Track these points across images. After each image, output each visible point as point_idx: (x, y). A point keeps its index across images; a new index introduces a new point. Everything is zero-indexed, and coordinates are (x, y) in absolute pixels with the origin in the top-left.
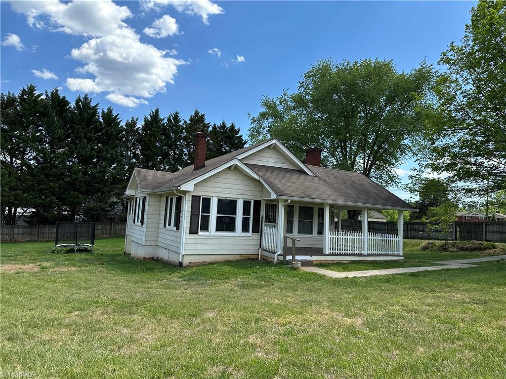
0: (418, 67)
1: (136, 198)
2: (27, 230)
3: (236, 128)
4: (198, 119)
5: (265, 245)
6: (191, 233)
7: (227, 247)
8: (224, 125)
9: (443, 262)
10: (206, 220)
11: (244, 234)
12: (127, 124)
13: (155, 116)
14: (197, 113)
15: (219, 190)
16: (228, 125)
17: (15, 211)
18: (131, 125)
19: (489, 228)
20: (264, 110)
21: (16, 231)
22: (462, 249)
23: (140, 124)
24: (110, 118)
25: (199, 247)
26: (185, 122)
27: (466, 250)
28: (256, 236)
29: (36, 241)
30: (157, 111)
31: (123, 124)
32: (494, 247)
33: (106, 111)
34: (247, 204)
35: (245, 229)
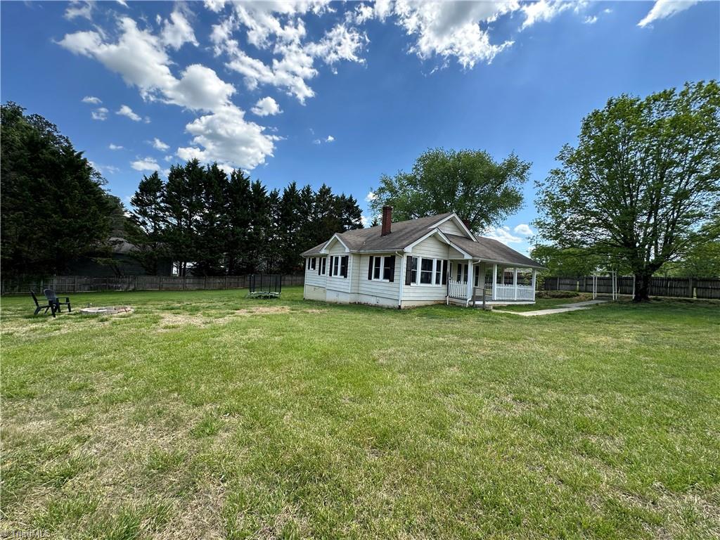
0: (508, 158)
1: (332, 257)
2: (196, 281)
3: (354, 199)
4: (325, 192)
5: (452, 293)
6: (406, 284)
7: (427, 295)
8: (343, 197)
9: (567, 305)
10: (414, 274)
11: (437, 286)
12: (271, 195)
13: (293, 188)
14: (324, 187)
15: (423, 252)
16: (347, 197)
17: (185, 265)
18: (274, 195)
19: (562, 282)
20: (383, 185)
21: (188, 281)
22: (553, 296)
23: (281, 195)
24: (258, 189)
25: (411, 295)
26: (315, 194)
27: (557, 297)
28: (445, 287)
29: (204, 290)
30: (294, 184)
31: (268, 194)
32: (578, 295)
33: (255, 183)
34: (439, 262)
35: (437, 282)
